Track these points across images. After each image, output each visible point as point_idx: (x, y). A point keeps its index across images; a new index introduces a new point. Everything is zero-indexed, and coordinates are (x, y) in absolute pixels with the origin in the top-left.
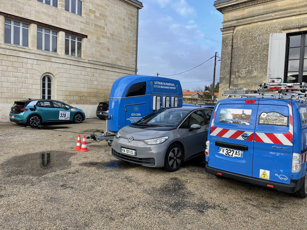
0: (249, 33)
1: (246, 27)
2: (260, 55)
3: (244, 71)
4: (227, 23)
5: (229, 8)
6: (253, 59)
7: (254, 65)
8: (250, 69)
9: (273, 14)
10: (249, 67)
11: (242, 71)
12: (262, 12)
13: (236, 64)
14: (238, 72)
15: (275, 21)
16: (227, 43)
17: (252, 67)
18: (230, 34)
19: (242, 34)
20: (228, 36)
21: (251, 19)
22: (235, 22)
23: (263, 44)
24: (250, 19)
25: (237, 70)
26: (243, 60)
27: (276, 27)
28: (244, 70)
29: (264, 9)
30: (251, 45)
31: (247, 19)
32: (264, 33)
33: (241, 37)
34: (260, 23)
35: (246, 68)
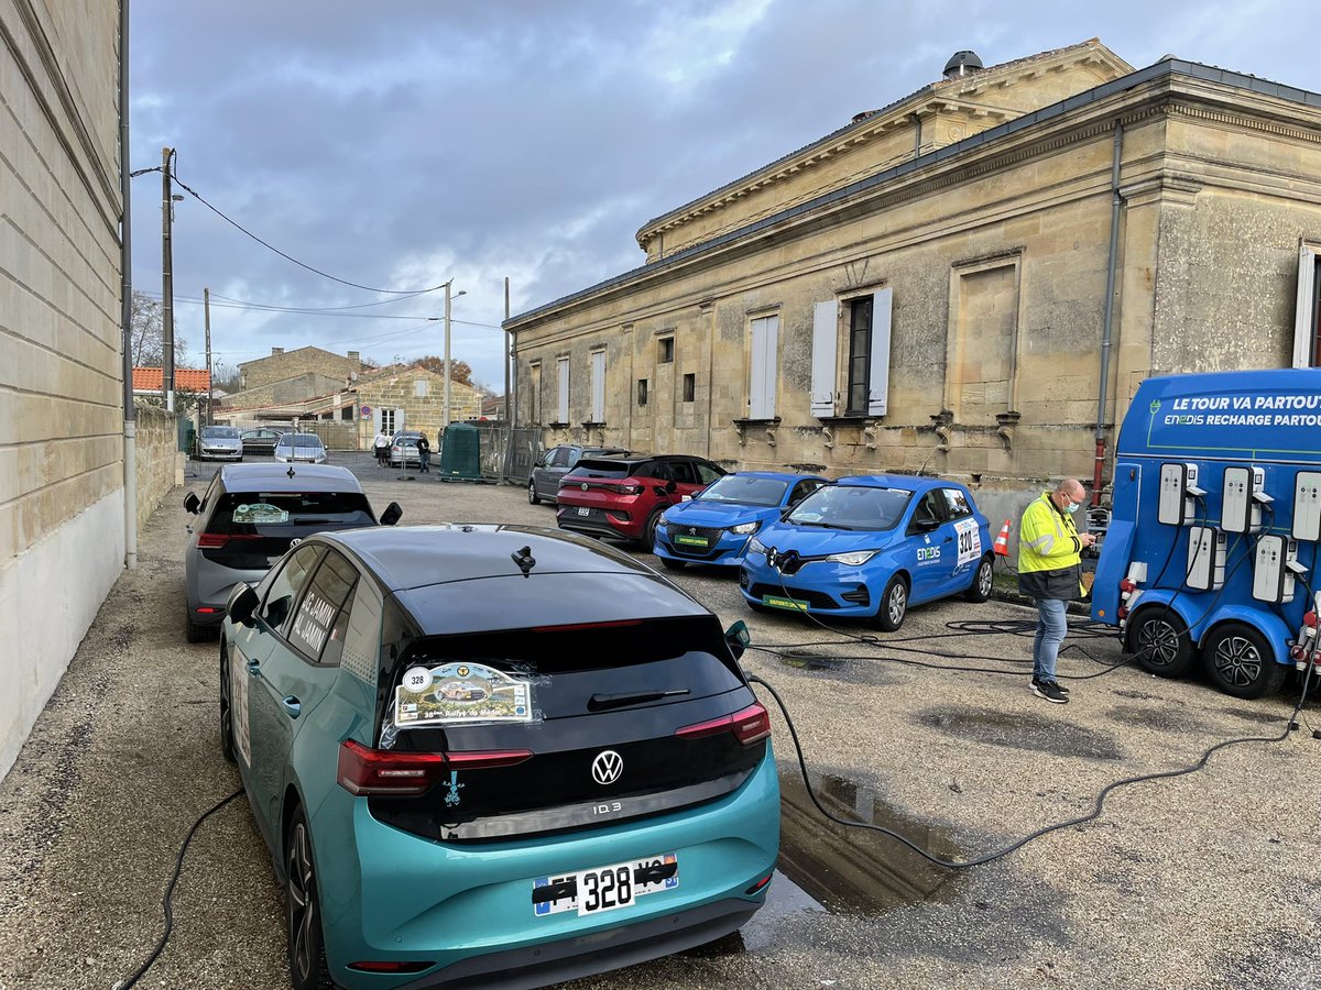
0: (1231, 222)
1: (1224, 199)
2: (1256, 308)
3: (1215, 354)
4: (1179, 162)
5: (1197, 105)
6: (1240, 317)
7: (1241, 339)
8: (1232, 349)
9: (1292, 183)
10: (1230, 343)
11: (1210, 352)
12: (1266, 162)
13: (1196, 327)
14: (1201, 355)
15: (1288, 204)
16: (1177, 238)
17: (1236, 346)
18: (1185, 207)
19: (1212, 217)
20: (1179, 210)
21: (1244, 176)
22: (1201, 166)
23: (1263, 274)
24: (1239, 172)
25: (1197, 348)
26: (1215, 315)
27: (1290, 226)
28: (1216, 351)
29: (1272, 157)
30: (1236, 266)
31: (1232, 170)
32: (1265, 236)
33: (1211, 229)
34: (1255, 198)
35: (1221, 346)
